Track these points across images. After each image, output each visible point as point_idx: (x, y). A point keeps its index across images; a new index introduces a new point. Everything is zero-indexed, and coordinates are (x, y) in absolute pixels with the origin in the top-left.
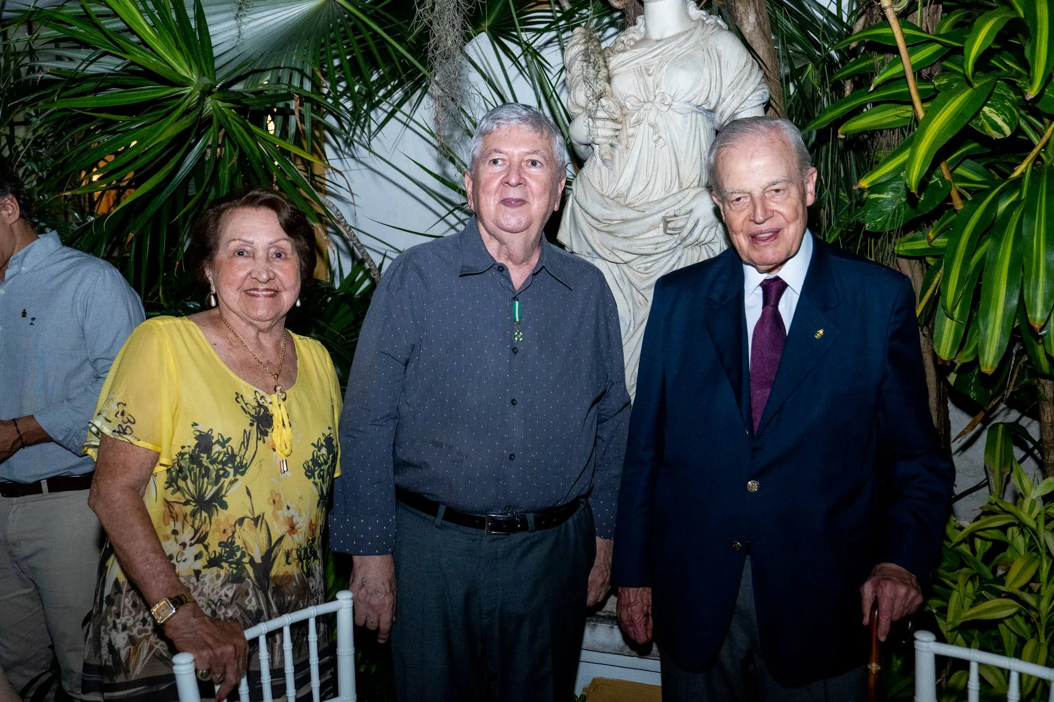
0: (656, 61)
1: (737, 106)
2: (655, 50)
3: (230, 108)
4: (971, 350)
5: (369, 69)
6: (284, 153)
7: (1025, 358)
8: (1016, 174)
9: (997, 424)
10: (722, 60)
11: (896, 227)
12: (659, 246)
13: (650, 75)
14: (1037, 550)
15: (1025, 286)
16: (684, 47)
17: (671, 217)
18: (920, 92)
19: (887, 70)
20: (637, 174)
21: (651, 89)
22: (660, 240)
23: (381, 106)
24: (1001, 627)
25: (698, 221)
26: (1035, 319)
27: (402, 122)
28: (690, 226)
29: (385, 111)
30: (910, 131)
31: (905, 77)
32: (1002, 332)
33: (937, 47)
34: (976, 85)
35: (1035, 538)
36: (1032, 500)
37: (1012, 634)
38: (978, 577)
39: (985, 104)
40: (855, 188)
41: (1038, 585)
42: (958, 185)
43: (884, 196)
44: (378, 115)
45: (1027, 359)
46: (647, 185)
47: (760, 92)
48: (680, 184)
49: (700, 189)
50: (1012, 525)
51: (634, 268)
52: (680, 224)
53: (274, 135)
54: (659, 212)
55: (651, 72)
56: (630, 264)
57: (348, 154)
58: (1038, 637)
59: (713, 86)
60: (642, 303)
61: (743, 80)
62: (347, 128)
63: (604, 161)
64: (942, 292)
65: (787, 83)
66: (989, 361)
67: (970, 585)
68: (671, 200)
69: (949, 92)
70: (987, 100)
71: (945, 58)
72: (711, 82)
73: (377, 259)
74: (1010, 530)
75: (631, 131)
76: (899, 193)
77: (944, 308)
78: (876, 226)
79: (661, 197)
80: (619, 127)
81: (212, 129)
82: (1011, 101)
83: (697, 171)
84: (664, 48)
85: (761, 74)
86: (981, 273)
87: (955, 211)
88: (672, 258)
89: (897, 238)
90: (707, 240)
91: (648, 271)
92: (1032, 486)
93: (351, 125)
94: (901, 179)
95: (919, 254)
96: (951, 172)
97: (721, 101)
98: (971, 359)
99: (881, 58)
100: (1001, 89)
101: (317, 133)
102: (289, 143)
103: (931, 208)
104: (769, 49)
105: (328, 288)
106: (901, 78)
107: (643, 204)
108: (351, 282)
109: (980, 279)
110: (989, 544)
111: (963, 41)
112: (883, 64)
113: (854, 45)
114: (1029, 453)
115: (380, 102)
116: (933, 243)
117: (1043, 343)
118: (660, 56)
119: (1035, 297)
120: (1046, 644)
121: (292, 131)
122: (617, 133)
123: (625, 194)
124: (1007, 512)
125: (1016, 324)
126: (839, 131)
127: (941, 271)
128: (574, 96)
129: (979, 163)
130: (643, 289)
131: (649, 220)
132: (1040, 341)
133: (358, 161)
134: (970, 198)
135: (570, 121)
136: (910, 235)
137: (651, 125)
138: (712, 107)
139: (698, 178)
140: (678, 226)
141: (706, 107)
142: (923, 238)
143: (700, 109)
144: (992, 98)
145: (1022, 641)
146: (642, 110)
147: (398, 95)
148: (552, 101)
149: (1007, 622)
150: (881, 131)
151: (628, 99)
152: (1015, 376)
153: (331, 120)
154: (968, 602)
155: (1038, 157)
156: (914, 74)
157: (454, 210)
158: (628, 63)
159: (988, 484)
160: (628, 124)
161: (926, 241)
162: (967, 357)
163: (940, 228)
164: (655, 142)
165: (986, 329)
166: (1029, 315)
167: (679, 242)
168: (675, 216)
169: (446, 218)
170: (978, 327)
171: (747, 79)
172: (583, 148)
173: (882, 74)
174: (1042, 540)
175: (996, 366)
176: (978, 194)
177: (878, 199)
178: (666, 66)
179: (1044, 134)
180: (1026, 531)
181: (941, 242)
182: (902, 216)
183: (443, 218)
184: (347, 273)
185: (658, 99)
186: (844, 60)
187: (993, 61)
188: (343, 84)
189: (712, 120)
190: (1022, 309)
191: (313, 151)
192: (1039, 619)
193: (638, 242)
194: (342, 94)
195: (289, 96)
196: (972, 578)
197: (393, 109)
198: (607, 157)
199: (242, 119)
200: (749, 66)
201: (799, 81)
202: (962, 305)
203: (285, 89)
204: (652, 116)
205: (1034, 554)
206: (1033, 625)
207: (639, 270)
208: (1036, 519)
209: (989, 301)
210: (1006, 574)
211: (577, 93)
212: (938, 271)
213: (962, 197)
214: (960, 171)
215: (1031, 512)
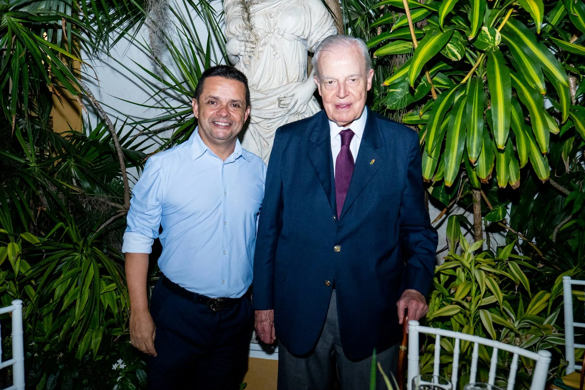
0: (275, 10)
1: (319, 38)
2: (275, 3)
3: (19, 22)
4: (440, 174)
5: (108, 7)
6: (55, 53)
7: (467, 180)
8: (464, 81)
9: (453, 216)
10: (312, 11)
11: (403, 107)
12: (275, 114)
13: (272, 18)
14: (470, 280)
15: (467, 140)
16: (290, 3)
17: (283, 98)
18: (416, 35)
19: (399, 22)
20: (264, 73)
21: (272, 26)
22: (276, 110)
23: (115, 29)
24: (452, 319)
25: (297, 100)
26: (472, 158)
27: (128, 40)
28: (292, 103)
29: (118, 33)
30: (410, 56)
31: (408, 26)
32: (456, 164)
33: (425, 11)
34: (445, 31)
35: (469, 273)
36: (469, 253)
37: (457, 323)
38: (441, 295)
39: (448, 42)
40: (382, 85)
41: (470, 298)
42: (435, 86)
43: (397, 90)
44: (113, 35)
45: (468, 180)
46: (270, 79)
47: (332, 30)
48: (288, 79)
49: (298, 83)
50: (459, 266)
51: (262, 126)
52: (288, 102)
53: (48, 41)
54: (276, 95)
55: (272, 16)
56: (259, 124)
57: (95, 56)
58: (470, 325)
59: (306, 26)
60: (266, 145)
61: (323, 24)
62: (94, 41)
63: (245, 65)
64: (426, 143)
65: (347, 28)
66: (449, 181)
67: (437, 299)
68: (282, 89)
69: (431, 34)
70: (449, 40)
71: (429, 17)
72: (305, 23)
73: (113, 120)
74: (458, 269)
75: (260, 49)
76: (404, 89)
77: (427, 151)
78: (393, 107)
79: (277, 86)
80: (254, 46)
81: (7, 34)
82: (461, 42)
83: (297, 73)
84: (280, 3)
85: (333, 20)
86: (446, 134)
87: (433, 100)
88: (283, 121)
89: (403, 113)
90: (302, 112)
91: (269, 128)
92: (469, 246)
93: (96, 39)
94: (406, 81)
95: (415, 123)
96: (432, 79)
97: (311, 34)
98: (440, 179)
99: (397, 16)
100: (457, 35)
101: (76, 43)
102: (58, 46)
103: (421, 98)
104: (337, 8)
105: (82, 137)
106: (407, 26)
107: (267, 90)
108: (97, 133)
109: (445, 137)
110: (448, 277)
111: (438, 8)
112: (397, 18)
113: (382, 7)
114: (469, 231)
115: (114, 27)
116: (422, 117)
117: (476, 170)
118: (277, 7)
119: (472, 146)
120: (473, 327)
121: (59, 39)
122: (253, 50)
123: (257, 84)
124: (457, 260)
125: (463, 161)
126: (374, 54)
127: (426, 132)
128: (229, 27)
129: (446, 75)
130: (266, 138)
131: (270, 100)
132: (474, 169)
133: (101, 60)
134: (440, 93)
135: (226, 42)
136: (410, 112)
137: (273, 46)
138: (306, 38)
139: (297, 77)
140: (286, 103)
141: (302, 37)
142: (417, 115)
143: (299, 38)
144: (452, 39)
145: (462, 326)
146: (267, 37)
147: (126, 24)
148: (216, 32)
149: (455, 317)
150: (396, 56)
151: (259, 31)
152: (462, 189)
153: (84, 36)
154: (436, 307)
155: (474, 73)
156: (413, 24)
157: (159, 92)
158: (260, 10)
159: (448, 248)
160: (259, 45)
161: (418, 116)
162: (438, 178)
163: (426, 109)
164: (274, 55)
165: (448, 162)
166: (469, 156)
167: (286, 112)
168: (285, 97)
169: (154, 97)
170: (444, 162)
171: (325, 23)
172: (233, 57)
173: (396, 24)
174: (473, 274)
175: (453, 182)
176: (445, 91)
177: (394, 92)
178: (281, 13)
179: (477, 61)
180: (465, 270)
181: (426, 117)
182: (406, 101)
183: (152, 97)
184: (94, 127)
185: (276, 32)
186: (377, 16)
187: (452, 20)
188: (93, 15)
189: (306, 45)
190: (466, 152)
191: (73, 53)
192: (470, 315)
193: (264, 112)
194: (92, 21)
195: (58, 17)
196: (438, 296)
197: (123, 32)
198: (247, 63)
199: (27, 29)
200: (326, 15)
201: (353, 27)
202: (436, 150)
203: (54, 14)
204: (273, 41)
205: (469, 282)
206: (468, 318)
207: (264, 127)
208: (470, 263)
209: (449, 147)
210: (455, 292)
211: (230, 26)
212: (424, 132)
213: (437, 93)
214: (436, 78)
215: (468, 260)
